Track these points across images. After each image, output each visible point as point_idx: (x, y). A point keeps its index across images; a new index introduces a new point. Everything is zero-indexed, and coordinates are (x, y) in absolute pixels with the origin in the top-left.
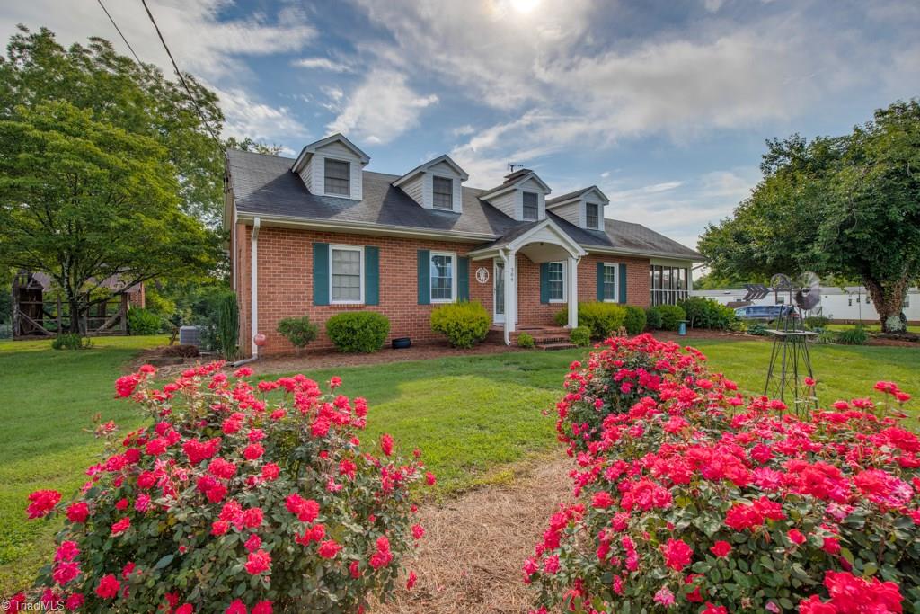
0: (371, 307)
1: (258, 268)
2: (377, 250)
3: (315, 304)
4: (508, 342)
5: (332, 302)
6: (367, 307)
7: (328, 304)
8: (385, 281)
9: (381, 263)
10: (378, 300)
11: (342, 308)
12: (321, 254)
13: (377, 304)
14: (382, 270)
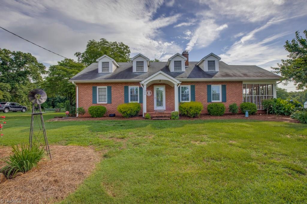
0: (109, 104)
1: (79, 94)
2: (111, 87)
3: (93, 103)
4: (143, 116)
5: (98, 103)
6: (108, 104)
7: (96, 103)
8: (113, 96)
9: (112, 91)
10: (111, 102)
11: (101, 104)
12: (94, 89)
13: (111, 103)
14: (112, 93)
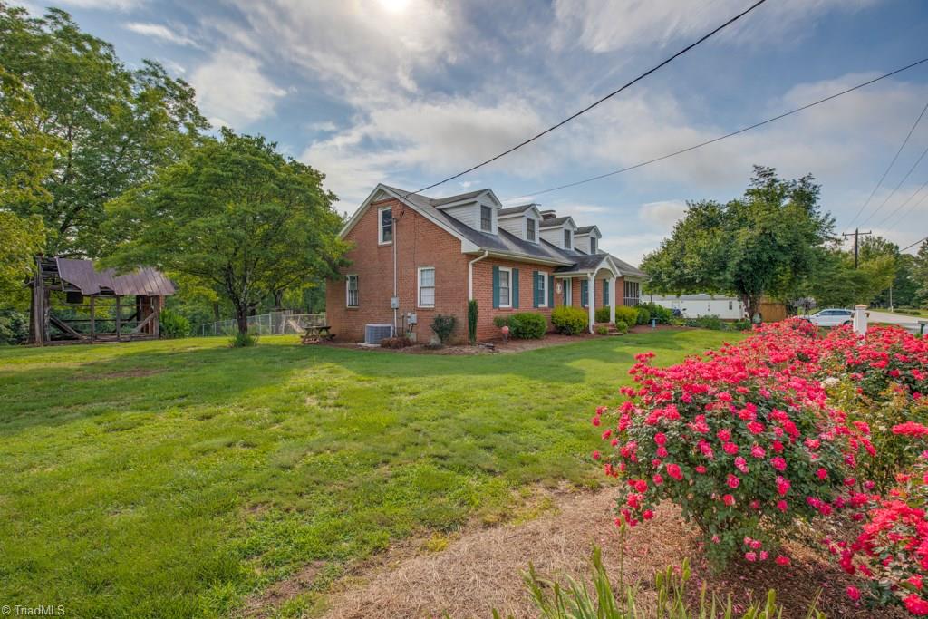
2: (518, 271)
3: (493, 307)
4: (593, 332)
6: (514, 310)
7: (499, 307)
8: (521, 292)
9: (519, 280)
10: (518, 305)
11: (503, 310)
12: (496, 274)
13: (518, 308)
14: (520, 284)
